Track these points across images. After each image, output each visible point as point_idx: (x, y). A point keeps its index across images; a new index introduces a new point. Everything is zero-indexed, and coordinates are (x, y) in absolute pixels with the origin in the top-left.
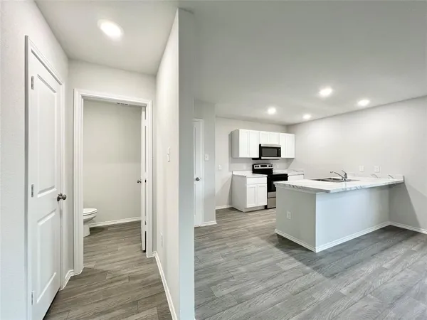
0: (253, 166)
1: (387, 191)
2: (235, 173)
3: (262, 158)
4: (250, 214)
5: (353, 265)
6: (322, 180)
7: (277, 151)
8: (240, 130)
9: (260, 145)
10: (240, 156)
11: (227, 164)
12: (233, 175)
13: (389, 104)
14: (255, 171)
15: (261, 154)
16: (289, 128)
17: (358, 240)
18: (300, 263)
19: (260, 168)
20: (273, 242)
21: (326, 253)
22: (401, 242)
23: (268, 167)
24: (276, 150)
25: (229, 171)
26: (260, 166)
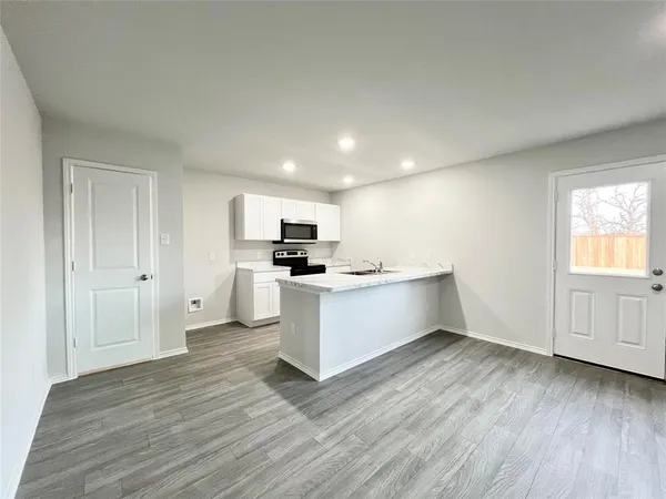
0: (274, 253)
1: (435, 286)
2: (240, 265)
3: (286, 241)
4: (257, 331)
5: (357, 394)
6: (358, 273)
7: (311, 231)
8: (246, 195)
9: (282, 220)
10: (247, 238)
11: (228, 252)
12: (237, 270)
13: (439, 169)
14: (277, 262)
15: (284, 235)
16: (333, 196)
17: (390, 354)
18: (284, 402)
19: (285, 256)
20: (264, 373)
21: (335, 379)
22: (438, 351)
23: (299, 255)
24: (309, 228)
25: (231, 262)
26: (285, 253)
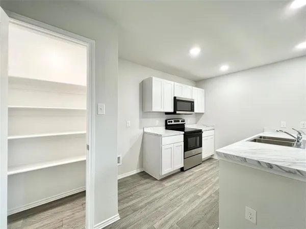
0: (166, 121)
2: (146, 130)
3: (177, 112)
7: (190, 105)
8: (154, 78)
9: (175, 98)
10: (153, 110)
12: (144, 133)
14: (168, 127)
15: (175, 108)
19: (173, 123)
23: (180, 123)
25: (140, 128)
26: (173, 120)
